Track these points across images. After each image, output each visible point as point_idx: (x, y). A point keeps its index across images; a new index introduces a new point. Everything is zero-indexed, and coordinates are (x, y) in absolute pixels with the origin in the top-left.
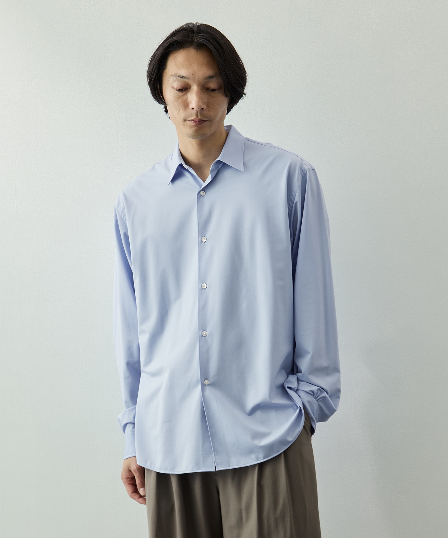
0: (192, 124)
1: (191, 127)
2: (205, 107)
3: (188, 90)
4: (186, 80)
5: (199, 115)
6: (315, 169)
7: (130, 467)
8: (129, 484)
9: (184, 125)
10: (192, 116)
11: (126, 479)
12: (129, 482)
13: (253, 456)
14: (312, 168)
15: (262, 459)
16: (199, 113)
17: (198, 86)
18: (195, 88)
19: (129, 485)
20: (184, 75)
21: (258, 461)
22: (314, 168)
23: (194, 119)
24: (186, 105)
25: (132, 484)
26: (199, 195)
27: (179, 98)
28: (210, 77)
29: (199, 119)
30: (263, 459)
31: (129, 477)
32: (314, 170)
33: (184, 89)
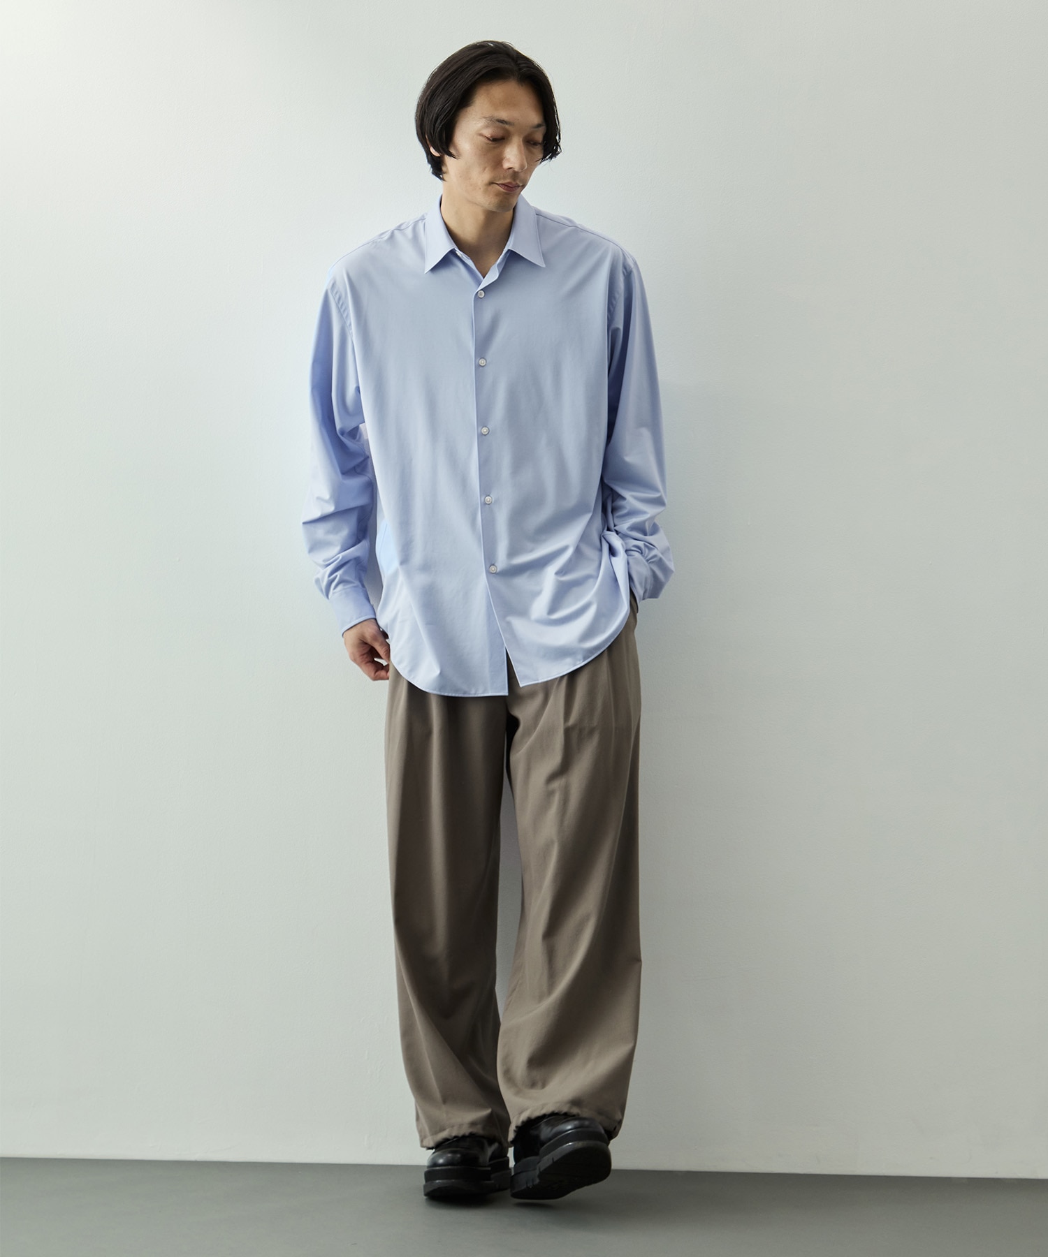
0: (502, 189)
1: (498, 194)
3: (506, 141)
4: (507, 126)
8: (366, 663)
10: (504, 178)
12: (367, 660)
13: (569, 660)
16: (517, 175)
18: (516, 139)
19: (368, 664)
20: (506, 119)
23: (508, 182)
24: (497, 162)
26: (477, 297)
29: (515, 183)
31: (365, 651)
33: (499, 140)
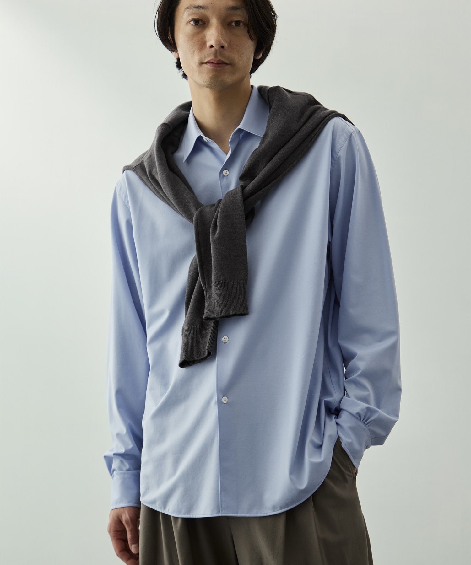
0: (209, 67)
1: (208, 73)
2: (226, 45)
3: (206, 25)
5: (218, 55)
6: (361, 132)
7: (121, 517)
8: (117, 539)
9: (200, 72)
10: (209, 56)
11: (116, 532)
12: (119, 537)
14: (356, 131)
15: (278, 509)
16: (218, 53)
17: (218, 19)
18: (214, 21)
21: (274, 511)
22: (358, 130)
23: (212, 59)
24: (202, 44)
25: (122, 539)
26: (222, 175)
27: (194, 35)
28: (234, 8)
29: (217, 59)
30: (280, 510)
31: (119, 530)
32: (359, 132)
